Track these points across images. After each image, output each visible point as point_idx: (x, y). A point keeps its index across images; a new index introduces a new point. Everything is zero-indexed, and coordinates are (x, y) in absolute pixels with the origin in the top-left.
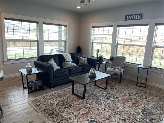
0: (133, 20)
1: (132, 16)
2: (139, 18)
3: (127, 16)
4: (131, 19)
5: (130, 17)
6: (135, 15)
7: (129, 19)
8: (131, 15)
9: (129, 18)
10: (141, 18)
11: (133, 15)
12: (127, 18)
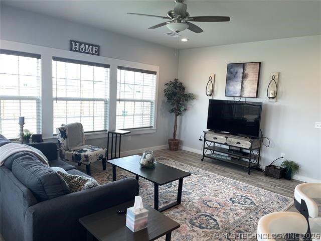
0: (85, 52)
1: (83, 45)
2: (96, 52)
3: (74, 43)
4: (81, 49)
5: (80, 46)
6: (89, 45)
7: (77, 49)
8: (81, 44)
9: (77, 47)
10: (98, 53)
11: (85, 44)
12: (74, 46)
